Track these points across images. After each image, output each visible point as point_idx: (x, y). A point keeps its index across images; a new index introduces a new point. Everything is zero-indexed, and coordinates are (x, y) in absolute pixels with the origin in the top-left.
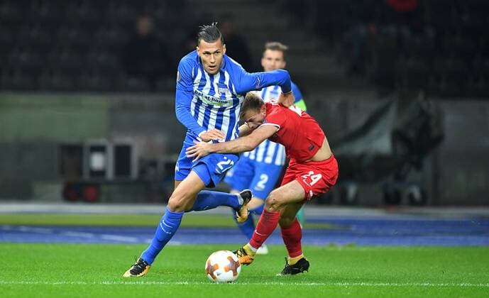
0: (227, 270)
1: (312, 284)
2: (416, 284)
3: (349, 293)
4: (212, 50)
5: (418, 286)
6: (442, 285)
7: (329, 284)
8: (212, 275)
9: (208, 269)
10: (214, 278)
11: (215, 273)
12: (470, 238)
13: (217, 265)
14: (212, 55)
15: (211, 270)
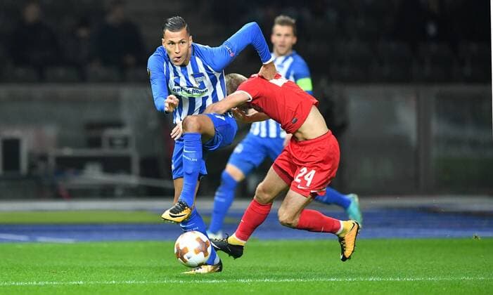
0: (197, 252)
1: (214, 281)
2: (322, 280)
3: (252, 291)
4: (176, 40)
5: (324, 282)
6: (350, 279)
7: (231, 281)
8: (182, 258)
9: (178, 253)
10: (185, 261)
11: (185, 257)
12: (378, 230)
13: (186, 248)
14: (177, 44)
15: (180, 254)
